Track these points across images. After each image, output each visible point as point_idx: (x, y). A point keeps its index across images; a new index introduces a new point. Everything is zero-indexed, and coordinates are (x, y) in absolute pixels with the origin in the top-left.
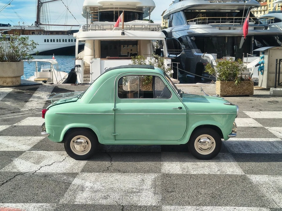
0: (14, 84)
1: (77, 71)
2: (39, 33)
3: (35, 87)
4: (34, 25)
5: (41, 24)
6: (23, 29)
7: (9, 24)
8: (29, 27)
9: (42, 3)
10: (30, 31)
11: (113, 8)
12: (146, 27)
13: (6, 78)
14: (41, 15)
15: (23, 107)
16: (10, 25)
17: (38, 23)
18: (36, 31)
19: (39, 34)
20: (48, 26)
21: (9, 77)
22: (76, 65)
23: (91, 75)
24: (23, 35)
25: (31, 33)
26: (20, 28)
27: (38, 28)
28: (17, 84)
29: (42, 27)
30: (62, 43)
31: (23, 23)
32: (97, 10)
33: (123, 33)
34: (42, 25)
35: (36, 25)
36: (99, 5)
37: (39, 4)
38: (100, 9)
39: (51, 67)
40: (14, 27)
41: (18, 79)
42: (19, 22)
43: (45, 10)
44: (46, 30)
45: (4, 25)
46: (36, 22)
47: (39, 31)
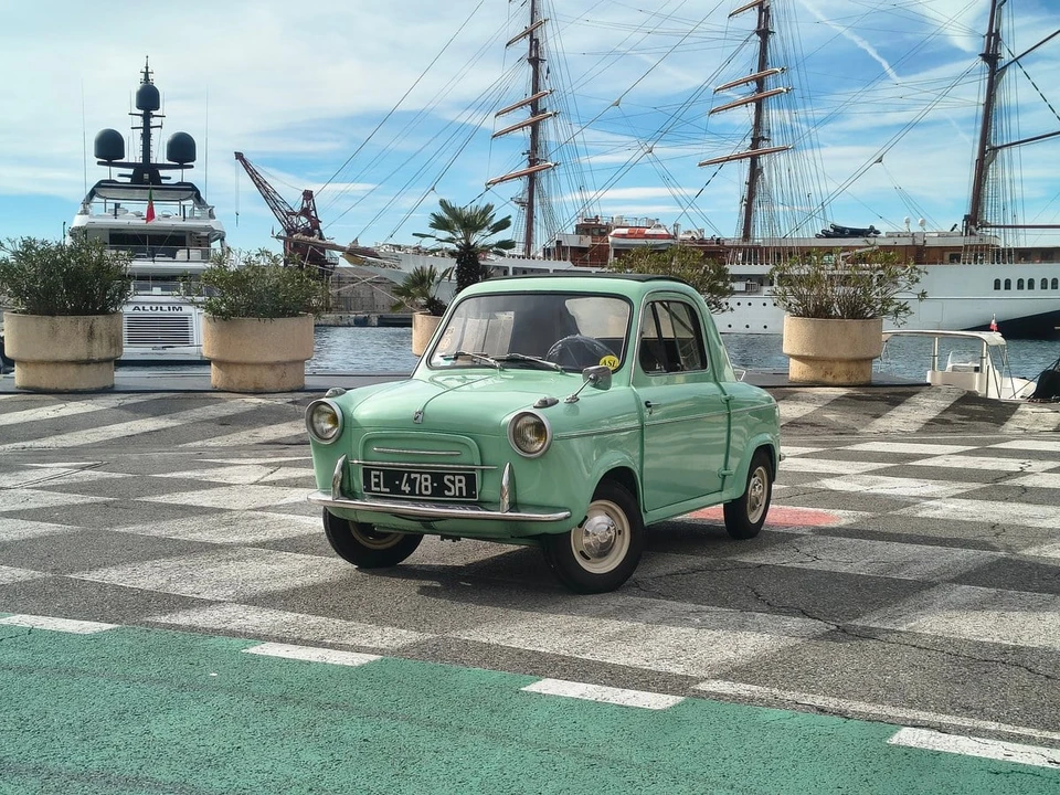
0: (853, 380)
2: (976, 255)
4: (960, 228)
5: (985, 225)
6: (919, 242)
7: (872, 228)
8: (941, 235)
9: (996, 149)
10: (943, 249)
13: (833, 361)
14: (988, 190)
15: (866, 425)
16: (877, 232)
17: (974, 219)
18: (966, 250)
19: (976, 259)
20: (1010, 230)
21: (841, 360)
25: (947, 255)
26: (908, 242)
27: (973, 237)
28: (862, 379)
29: (988, 234)
30: (1038, 292)
31: (922, 224)
34: (989, 229)
35: (967, 228)
37: (982, 152)
39: (982, 358)
40: (890, 236)
41: (864, 366)
42: (907, 222)
43: (1003, 173)
44: (1003, 246)
45: (856, 233)
46: (967, 218)
47: (977, 250)
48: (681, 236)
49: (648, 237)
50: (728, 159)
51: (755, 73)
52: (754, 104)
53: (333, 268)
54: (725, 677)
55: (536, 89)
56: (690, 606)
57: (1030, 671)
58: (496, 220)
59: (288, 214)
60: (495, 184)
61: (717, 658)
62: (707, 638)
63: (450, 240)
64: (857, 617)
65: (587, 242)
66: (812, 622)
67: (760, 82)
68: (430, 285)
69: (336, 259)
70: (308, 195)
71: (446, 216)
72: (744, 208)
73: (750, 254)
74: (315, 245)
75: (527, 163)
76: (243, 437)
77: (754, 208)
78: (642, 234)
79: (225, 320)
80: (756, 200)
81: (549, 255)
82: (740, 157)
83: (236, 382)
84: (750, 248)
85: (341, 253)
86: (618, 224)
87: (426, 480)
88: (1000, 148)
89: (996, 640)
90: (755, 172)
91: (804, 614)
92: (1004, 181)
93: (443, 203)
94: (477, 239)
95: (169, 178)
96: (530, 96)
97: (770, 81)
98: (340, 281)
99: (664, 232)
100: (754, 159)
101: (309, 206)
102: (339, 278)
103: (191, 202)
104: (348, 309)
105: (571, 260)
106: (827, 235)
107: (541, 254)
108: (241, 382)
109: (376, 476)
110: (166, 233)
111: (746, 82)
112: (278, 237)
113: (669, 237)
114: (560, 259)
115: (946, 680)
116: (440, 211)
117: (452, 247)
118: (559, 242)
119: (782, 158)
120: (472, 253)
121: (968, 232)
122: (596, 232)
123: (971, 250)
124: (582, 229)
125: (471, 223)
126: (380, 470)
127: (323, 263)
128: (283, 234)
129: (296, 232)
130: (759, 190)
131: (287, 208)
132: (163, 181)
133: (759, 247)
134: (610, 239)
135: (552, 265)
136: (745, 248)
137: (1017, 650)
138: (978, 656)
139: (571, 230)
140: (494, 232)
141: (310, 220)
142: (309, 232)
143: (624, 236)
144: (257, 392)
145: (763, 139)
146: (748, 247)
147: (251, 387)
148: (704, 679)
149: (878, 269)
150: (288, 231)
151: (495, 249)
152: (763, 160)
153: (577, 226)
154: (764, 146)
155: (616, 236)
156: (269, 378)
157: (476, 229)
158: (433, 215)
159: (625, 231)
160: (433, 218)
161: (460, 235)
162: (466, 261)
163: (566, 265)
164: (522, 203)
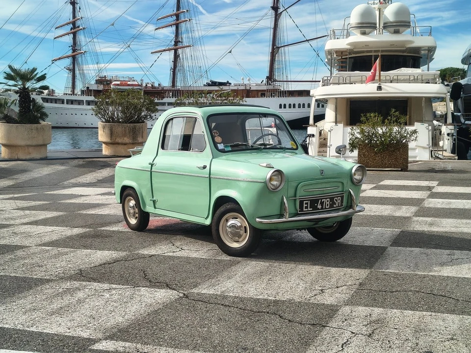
1: (309, 143)
2: (272, 94)
4: (265, 82)
5: (275, 81)
6: (248, 88)
7: (228, 82)
8: (257, 85)
9: (278, 48)
10: (258, 91)
11: (379, 50)
12: (416, 78)
14: (276, 66)
16: (230, 84)
17: (270, 78)
18: (267, 91)
20: (285, 83)
22: (308, 135)
23: (328, 149)
24: (248, 97)
25: (260, 94)
26: (243, 88)
27: (270, 86)
29: (276, 84)
30: (297, 109)
31: (249, 80)
32: (347, 55)
33: (379, 88)
34: (278, 81)
35: (267, 82)
36: (349, 47)
37: (273, 49)
38: (350, 54)
40: (235, 86)
42: (243, 79)
43: (282, 58)
44: (282, 90)
45: (221, 84)
46: (268, 77)
47: (272, 91)
49: (129, 85)
50: (164, 51)
51: (175, 12)
52: (175, 26)
54: (111, 337)
55: (74, 17)
56: (106, 286)
57: (281, 317)
58: (38, 76)
60: (56, 60)
61: (112, 322)
62: (109, 308)
63: (15, 86)
64: (195, 286)
65: (101, 87)
66: (170, 292)
67: (177, 16)
68: (5, 108)
71: (13, 74)
72: (172, 72)
73: (175, 93)
75: (71, 51)
77: (176, 73)
78: (127, 84)
80: (177, 69)
81: (83, 93)
82: (169, 50)
84: (175, 91)
86: (115, 79)
87: (328, 201)
88: (280, 47)
89: (266, 297)
90: (176, 57)
91: (168, 286)
92: (282, 61)
93: (10, 67)
94: (29, 85)
96: (71, 20)
97: (182, 16)
99: (137, 83)
100: (176, 51)
105: (94, 96)
106: (209, 85)
107: (80, 93)
109: (306, 203)
111: (171, 16)
113: (139, 85)
114: (89, 96)
115: (237, 329)
116: (8, 71)
117: (17, 89)
118: (88, 88)
119: (188, 50)
120: (27, 92)
121: (268, 84)
122: (105, 83)
123: (270, 91)
124: (99, 82)
125: (25, 77)
126: (308, 200)
130: (179, 65)
133: (179, 90)
134: (112, 86)
135: (86, 98)
136: (173, 90)
137: (276, 302)
138: (255, 309)
139: (93, 82)
140: (38, 81)
143: (118, 85)
145: (179, 42)
148: (98, 340)
149: (224, 100)
151: (38, 90)
152: (180, 51)
153: (96, 80)
154: (180, 45)
155: (115, 85)
157: (28, 80)
158: (5, 73)
159: (119, 83)
160: (5, 74)
161: (20, 83)
162: (23, 96)
163: (92, 98)
164: (70, 70)
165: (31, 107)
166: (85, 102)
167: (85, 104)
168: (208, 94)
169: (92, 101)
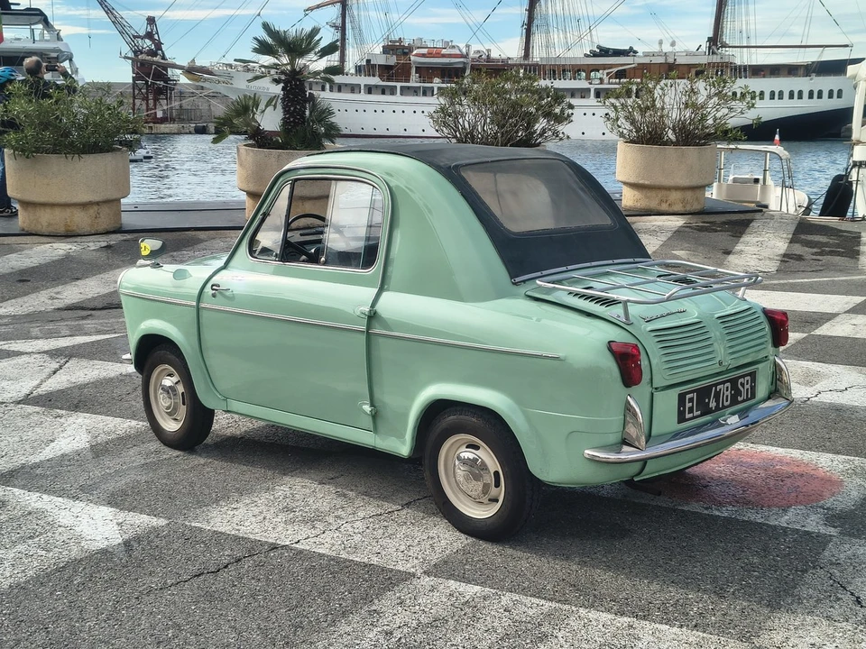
0: (688, 208)
1: (858, 181)
2: (718, 70)
3: (743, 217)
4: (704, 48)
5: (724, 46)
6: (671, 60)
7: (631, 48)
8: (688, 54)
10: (690, 66)
13: (669, 189)
14: (728, 16)
16: (636, 52)
17: (715, 41)
18: (709, 67)
19: (716, 75)
20: (745, 49)
21: (677, 188)
22: (855, 163)
25: (693, 71)
26: (661, 60)
27: (715, 56)
28: (696, 207)
29: (727, 53)
31: (673, 44)
34: (727, 49)
35: (710, 48)
40: (646, 55)
41: (698, 193)
42: (660, 42)
44: (739, 64)
45: (618, 53)
46: (710, 39)
47: (718, 67)
48: (472, 55)
49: (444, 56)
53: (174, 85)
58: (323, 44)
59: (135, 37)
60: (312, 10)
63: (275, 66)
65: (392, 60)
68: (254, 114)
69: (178, 76)
70: (151, 21)
71: (269, 40)
72: (524, 31)
74: (158, 64)
76: (40, 301)
77: (533, 31)
78: (439, 53)
79: (27, 157)
80: (535, 24)
81: (360, 71)
83: (45, 224)
84: (530, 66)
85: (181, 71)
86: (419, 45)
92: (740, 7)
93: (266, 27)
95: (18, 4)
98: (181, 95)
99: (458, 52)
101: (152, 31)
102: (181, 93)
103: (40, 26)
104: (190, 120)
105: (379, 76)
106: (595, 55)
107: (353, 71)
108: (49, 225)
110: (17, 55)
112: (126, 58)
113: (462, 56)
114: (369, 75)
116: (263, 35)
118: (368, 61)
120: (299, 80)
121: (711, 51)
122: (400, 52)
123: (714, 67)
124: (388, 50)
125: (297, 47)
127: (167, 80)
128: (131, 55)
129: (142, 53)
130: (537, 16)
131: (133, 32)
132: (13, 7)
133: (537, 65)
134: (412, 58)
135: (364, 80)
136: (526, 65)
139: (378, 50)
140: (321, 57)
141: (153, 42)
142: (153, 53)
143: (423, 55)
144: (68, 235)
146: (528, 65)
147: (62, 230)
150: (135, 52)
151: (322, 75)
153: (383, 47)
155: (417, 55)
156: (81, 219)
157: (303, 53)
158: (256, 39)
159: (425, 51)
160: (256, 42)
161: (285, 60)
162: (291, 88)
163: (375, 81)
164: (336, 28)
165: (307, 113)
166: (362, 87)
167: (362, 91)
168: (592, 71)
169: (377, 86)
